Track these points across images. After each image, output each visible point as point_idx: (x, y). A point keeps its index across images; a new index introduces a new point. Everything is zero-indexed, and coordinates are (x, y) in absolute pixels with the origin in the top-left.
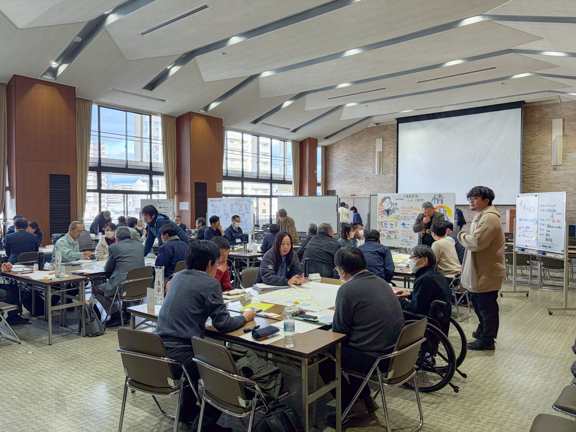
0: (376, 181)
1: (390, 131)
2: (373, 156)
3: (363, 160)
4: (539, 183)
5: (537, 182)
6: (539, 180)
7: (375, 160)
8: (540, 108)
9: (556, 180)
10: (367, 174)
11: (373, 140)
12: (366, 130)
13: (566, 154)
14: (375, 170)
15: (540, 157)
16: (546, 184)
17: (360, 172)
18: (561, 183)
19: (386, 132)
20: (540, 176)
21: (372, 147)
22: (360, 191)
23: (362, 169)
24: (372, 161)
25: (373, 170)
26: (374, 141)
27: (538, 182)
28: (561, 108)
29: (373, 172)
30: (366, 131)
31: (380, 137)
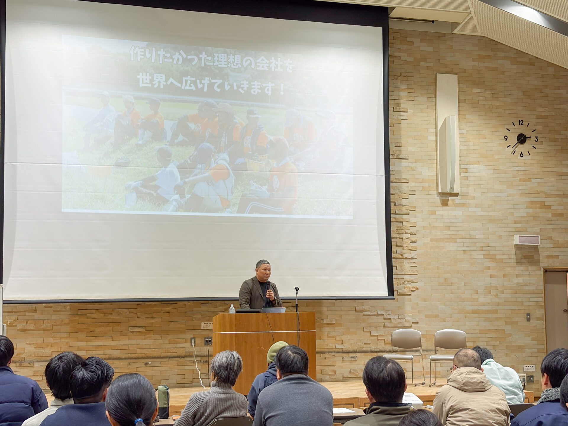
4: (413, 238)
5: (409, 236)
6: (413, 230)
8: (408, 39)
9: (448, 232)
13: (467, 166)
15: (413, 169)
16: (429, 240)
18: (458, 240)
20: (415, 220)
27: (411, 234)
28: (451, 47)
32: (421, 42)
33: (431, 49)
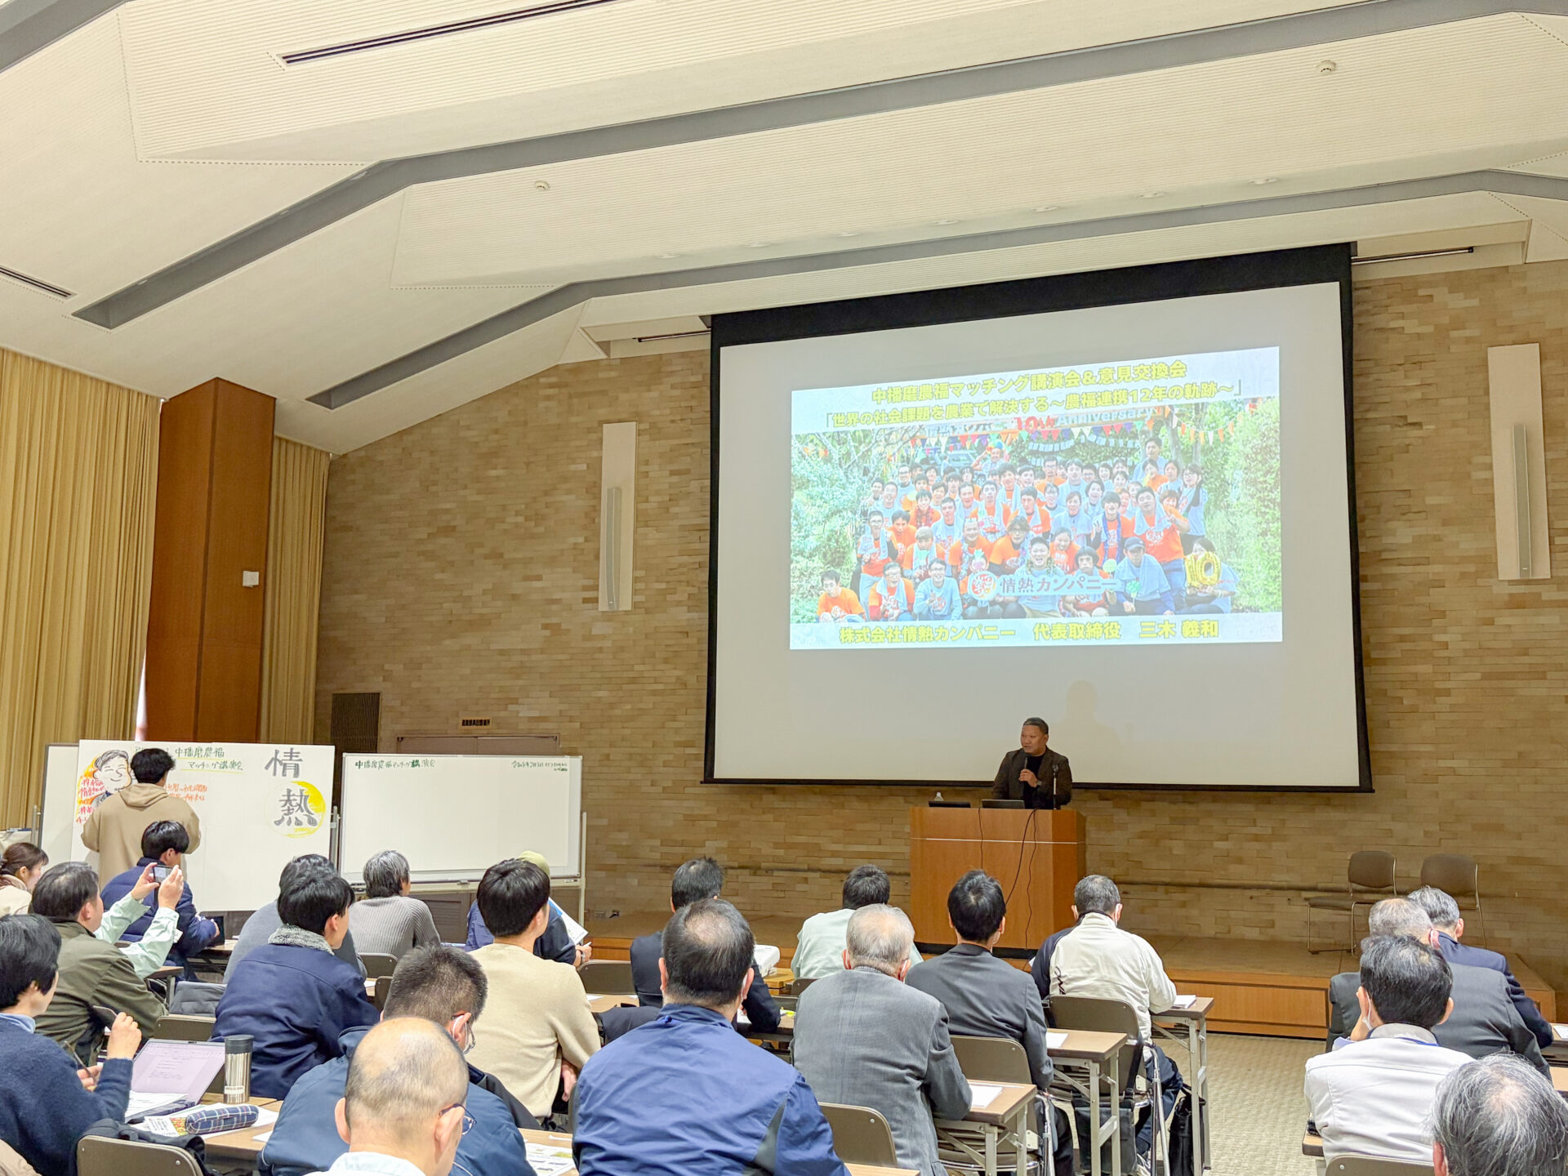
0: (601, 650)
1: (673, 387)
2: (587, 515)
3: (532, 536)
7: (597, 534)
8: (1418, 293)
9: (1526, 659)
10: (554, 607)
11: (589, 430)
12: (554, 380)
14: (596, 588)
15: (1437, 539)
17: (514, 597)
18: (1549, 675)
19: (654, 394)
21: (584, 467)
22: (515, 701)
23: (527, 584)
24: (581, 540)
25: (585, 588)
26: (594, 436)
28: (1523, 291)
29: (586, 601)
30: (551, 386)
31: (623, 416)
32: (1451, 292)
33: (1475, 302)
